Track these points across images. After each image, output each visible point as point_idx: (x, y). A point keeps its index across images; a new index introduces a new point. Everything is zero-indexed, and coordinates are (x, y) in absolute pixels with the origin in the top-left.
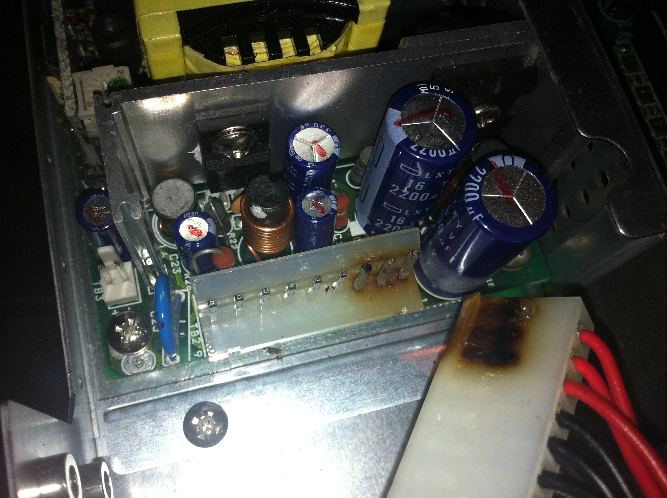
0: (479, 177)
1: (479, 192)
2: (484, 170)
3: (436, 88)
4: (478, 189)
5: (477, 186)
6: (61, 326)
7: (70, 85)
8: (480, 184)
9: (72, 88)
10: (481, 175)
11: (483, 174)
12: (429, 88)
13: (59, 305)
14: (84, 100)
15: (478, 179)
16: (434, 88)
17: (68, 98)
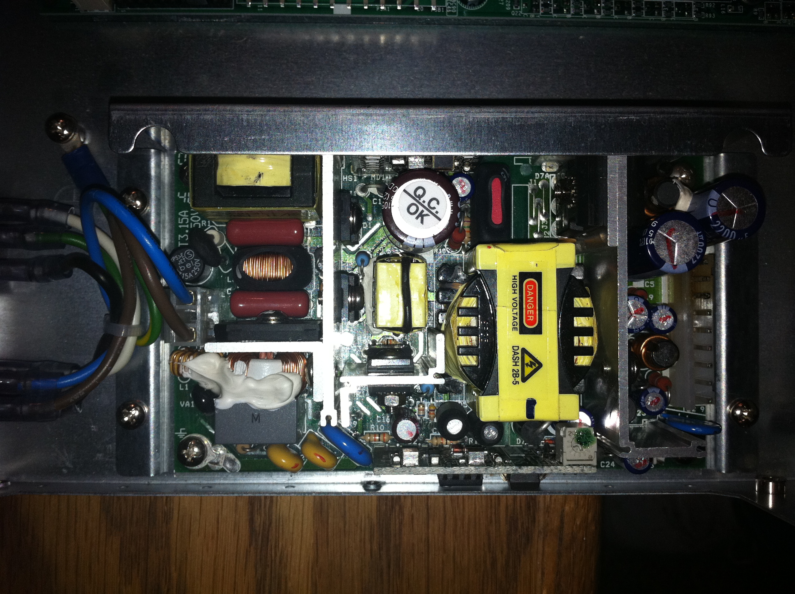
0: (721, 227)
1: (731, 230)
2: (717, 222)
3: (651, 232)
4: (729, 230)
5: (727, 230)
6: (665, 494)
7: (573, 468)
8: (726, 228)
9: (574, 467)
10: (720, 225)
11: (720, 223)
12: (650, 237)
13: (651, 494)
14: (587, 460)
15: (722, 228)
16: (652, 234)
17: (582, 470)
